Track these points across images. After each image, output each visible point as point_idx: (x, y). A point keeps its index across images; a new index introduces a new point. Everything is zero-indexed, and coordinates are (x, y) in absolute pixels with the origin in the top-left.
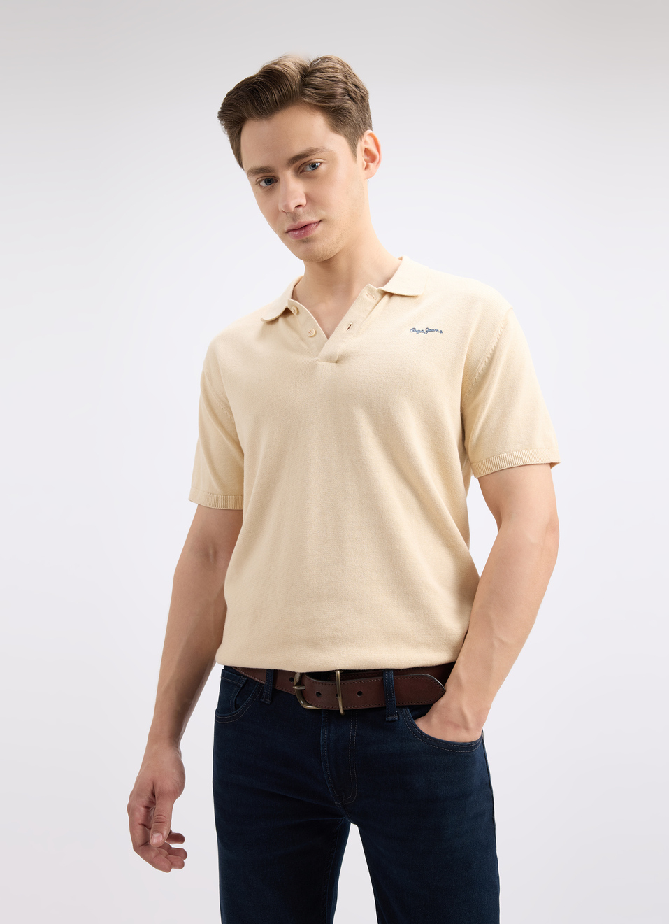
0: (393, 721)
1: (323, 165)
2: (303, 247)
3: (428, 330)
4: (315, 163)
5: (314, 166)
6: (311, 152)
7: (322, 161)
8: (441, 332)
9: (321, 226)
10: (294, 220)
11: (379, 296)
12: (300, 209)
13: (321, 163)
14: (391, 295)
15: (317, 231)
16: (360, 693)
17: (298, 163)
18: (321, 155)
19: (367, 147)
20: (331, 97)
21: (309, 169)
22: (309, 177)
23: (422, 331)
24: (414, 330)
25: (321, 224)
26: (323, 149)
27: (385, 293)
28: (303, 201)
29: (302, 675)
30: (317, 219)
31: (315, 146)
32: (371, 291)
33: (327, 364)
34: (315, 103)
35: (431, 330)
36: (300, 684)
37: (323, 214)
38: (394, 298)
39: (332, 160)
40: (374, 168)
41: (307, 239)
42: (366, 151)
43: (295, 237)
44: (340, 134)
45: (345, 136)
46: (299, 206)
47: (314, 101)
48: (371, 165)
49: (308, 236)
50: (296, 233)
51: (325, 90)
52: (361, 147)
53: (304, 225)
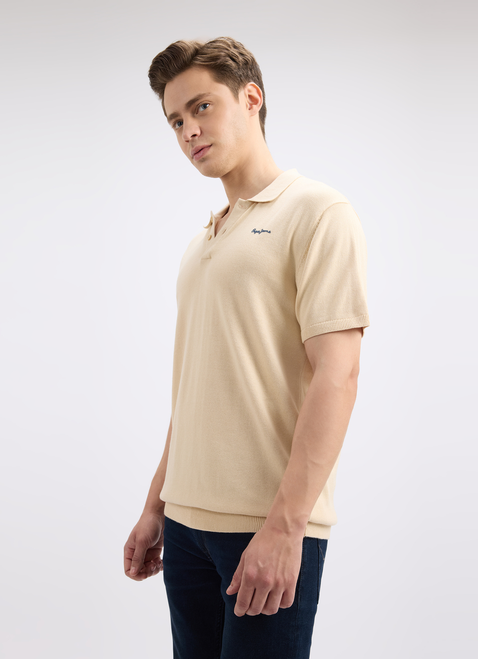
1: (211, 106)
2: (203, 165)
3: (262, 231)
4: (206, 104)
5: (205, 106)
6: (200, 96)
7: (210, 102)
8: (270, 232)
9: (211, 149)
10: (194, 146)
12: (196, 138)
13: (210, 104)
14: (257, 203)
15: (210, 152)
17: (193, 106)
18: (208, 98)
19: (250, 94)
21: (201, 109)
22: (203, 115)
23: (259, 232)
24: (255, 231)
25: (212, 147)
26: (209, 94)
28: (198, 132)
30: (209, 144)
31: (202, 93)
32: (241, 203)
34: (202, 64)
35: (264, 231)
37: (212, 140)
39: (218, 103)
40: (257, 108)
41: (203, 159)
42: (250, 97)
43: (197, 159)
44: (222, 83)
45: (227, 85)
46: (194, 135)
47: (201, 62)
48: (254, 106)
49: (203, 157)
50: (197, 156)
51: (209, 54)
52: (245, 94)
53: (200, 149)
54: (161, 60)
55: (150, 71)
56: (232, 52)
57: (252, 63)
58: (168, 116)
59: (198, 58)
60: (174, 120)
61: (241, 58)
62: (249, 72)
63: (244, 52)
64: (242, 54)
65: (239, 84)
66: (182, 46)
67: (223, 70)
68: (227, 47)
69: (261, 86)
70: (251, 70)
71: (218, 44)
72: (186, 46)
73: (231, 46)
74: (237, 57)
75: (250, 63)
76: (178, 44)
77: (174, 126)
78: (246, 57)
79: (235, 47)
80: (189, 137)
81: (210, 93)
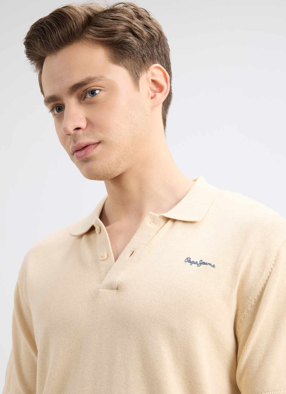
1: (101, 92)
2: (85, 166)
3: (202, 263)
4: (95, 90)
5: (93, 93)
6: (90, 80)
7: (101, 88)
8: (214, 266)
9: (99, 148)
10: (75, 142)
11: (162, 222)
12: (80, 132)
13: (100, 90)
14: (174, 221)
15: (96, 151)
17: (80, 91)
18: (99, 83)
19: (154, 78)
20: (112, 33)
21: (88, 96)
22: (91, 103)
23: (196, 263)
24: (189, 260)
25: (100, 145)
26: (100, 78)
27: (168, 219)
28: (83, 125)
30: (96, 141)
31: (92, 75)
32: (153, 218)
33: (108, 291)
34: (95, 38)
35: (204, 263)
37: (100, 136)
38: (178, 225)
39: (112, 88)
40: (161, 97)
41: (87, 158)
42: (154, 81)
43: (78, 157)
44: (120, 65)
45: (126, 67)
46: (78, 129)
47: (94, 36)
48: (159, 95)
49: (87, 156)
50: (78, 154)
51: (105, 27)
52: (148, 79)
53: (84, 146)
54: (43, 28)
55: (27, 38)
56: (135, 26)
57: (160, 38)
58: (45, 96)
59: (91, 30)
60: (52, 104)
61: (145, 33)
62: (155, 51)
63: (149, 23)
64: (147, 27)
65: (141, 66)
66: (70, 13)
67: (122, 48)
68: (129, 19)
69: (169, 69)
70: (157, 47)
71: (117, 15)
72: (76, 14)
73: (134, 17)
74: (141, 32)
75: (157, 38)
76: (66, 11)
77: (52, 110)
78: (152, 30)
79: (139, 17)
80: (71, 129)
81: (102, 77)
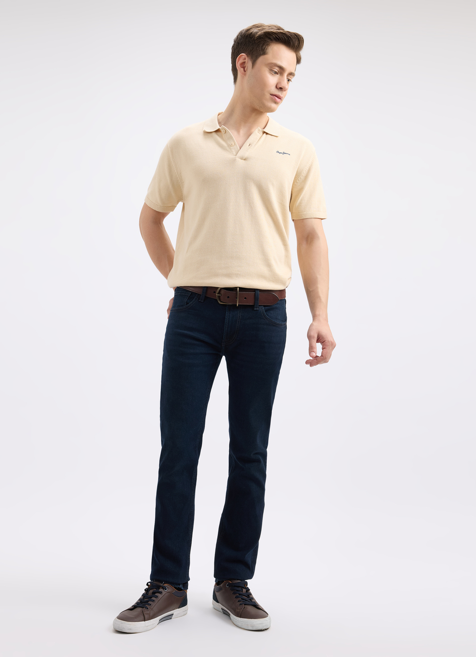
0: (257, 310)
3: (284, 153)
8: (290, 155)
11: (262, 133)
14: (267, 134)
16: (245, 298)
23: (282, 153)
24: (278, 152)
27: (265, 132)
29: (222, 289)
32: (259, 130)
33: (241, 160)
36: (219, 293)
38: (268, 135)
